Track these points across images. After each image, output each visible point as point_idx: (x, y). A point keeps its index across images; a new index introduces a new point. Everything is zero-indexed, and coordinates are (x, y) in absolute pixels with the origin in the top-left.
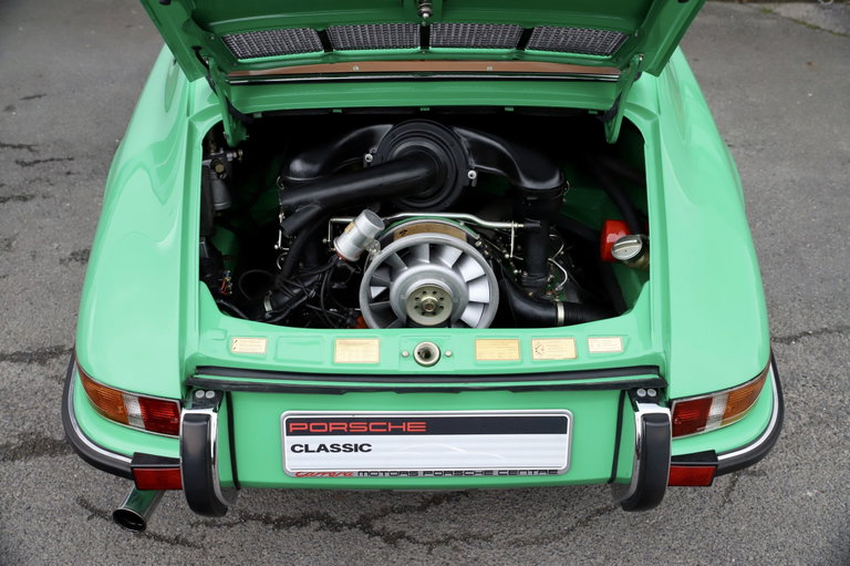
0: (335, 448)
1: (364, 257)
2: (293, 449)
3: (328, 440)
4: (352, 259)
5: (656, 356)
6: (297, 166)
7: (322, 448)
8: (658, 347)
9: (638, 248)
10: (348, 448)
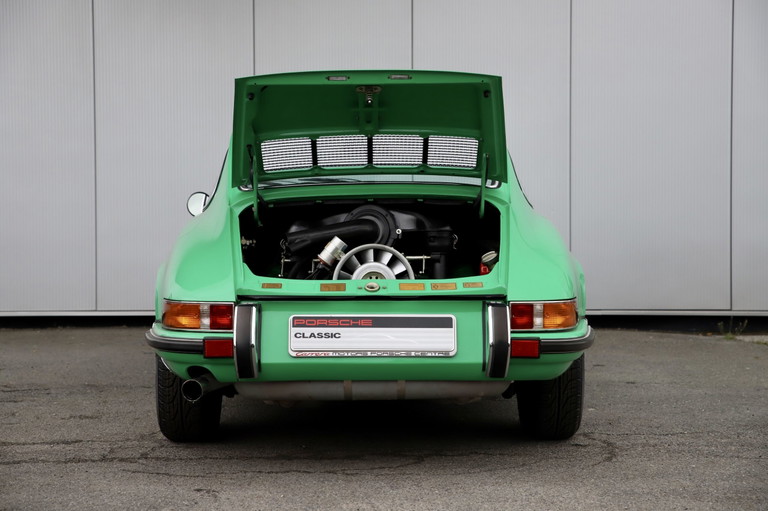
0: (320, 336)
1: (335, 262)
2: (296, 336)
3: (316, 330)
4: (329, 263)
5: (501, 288)
6: (294, 229)
7: (312, 335)
8: (501, 284)
9: (495, 255)
10: (327, 336)
